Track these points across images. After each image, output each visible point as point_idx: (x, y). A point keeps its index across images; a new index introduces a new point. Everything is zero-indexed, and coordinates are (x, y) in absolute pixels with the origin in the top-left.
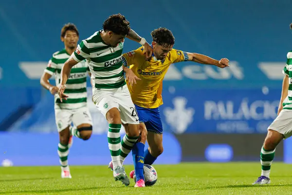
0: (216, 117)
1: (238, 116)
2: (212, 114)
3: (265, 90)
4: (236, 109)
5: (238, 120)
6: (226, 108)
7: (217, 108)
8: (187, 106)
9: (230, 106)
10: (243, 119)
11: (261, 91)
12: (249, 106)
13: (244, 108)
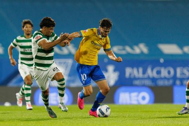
0: (132, 76)
1: (146, 76)
2: (130, 75)
3: (162, 61)
4: (144, 72)
5: (145, 79)
6: (138, 71)
7: (133, 71)
8: (115, 70)
9: (141, 70)
10: (149, 78)
11: (159, 61)
12: (152, 70)
13: (149, 71)
